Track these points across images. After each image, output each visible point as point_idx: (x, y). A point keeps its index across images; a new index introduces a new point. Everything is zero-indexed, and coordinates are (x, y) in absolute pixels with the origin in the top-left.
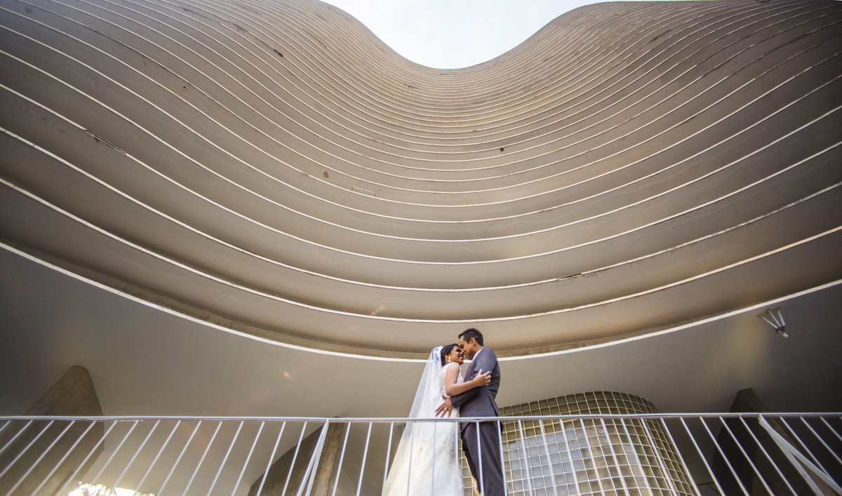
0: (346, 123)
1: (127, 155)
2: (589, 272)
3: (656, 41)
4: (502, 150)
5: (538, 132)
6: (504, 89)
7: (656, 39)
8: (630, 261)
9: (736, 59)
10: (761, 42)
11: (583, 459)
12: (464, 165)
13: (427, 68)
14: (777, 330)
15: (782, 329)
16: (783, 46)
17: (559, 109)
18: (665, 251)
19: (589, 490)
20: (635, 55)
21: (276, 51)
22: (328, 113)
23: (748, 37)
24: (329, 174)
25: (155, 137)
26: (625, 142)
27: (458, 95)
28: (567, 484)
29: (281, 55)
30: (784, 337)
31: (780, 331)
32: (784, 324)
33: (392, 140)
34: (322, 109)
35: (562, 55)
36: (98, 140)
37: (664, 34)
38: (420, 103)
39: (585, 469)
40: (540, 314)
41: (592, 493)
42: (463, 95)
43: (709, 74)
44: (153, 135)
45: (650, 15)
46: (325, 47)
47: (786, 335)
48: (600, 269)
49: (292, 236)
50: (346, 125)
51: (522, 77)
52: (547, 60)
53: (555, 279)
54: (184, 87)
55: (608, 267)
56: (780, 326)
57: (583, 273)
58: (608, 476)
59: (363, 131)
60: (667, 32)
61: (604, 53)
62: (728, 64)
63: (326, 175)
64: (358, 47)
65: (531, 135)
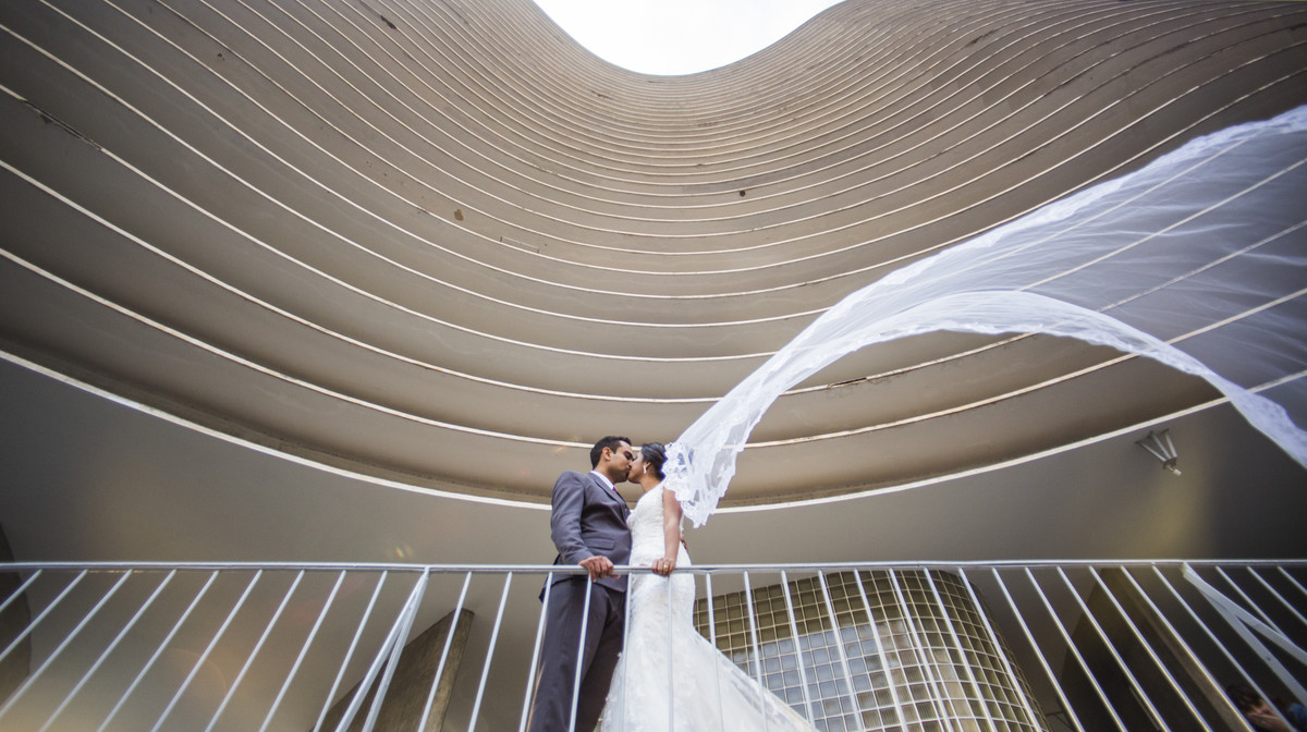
0: (495, 139)
1: (104, 150)
2: (879, 376)
3: (975, 45)
4: (742, 193)
5: (798, 170)
6: (747, 106)
7: (975, 41)
8: (942, 360)
9: (1091, 73)
10: (1126, 50)
11: (868, 673)
12: (682, 213)
13: (628, 72)
14: (1165, 464)
15: (1173, 462)
16: (1157, 57)
17: (831, 136)
18: (995, 345)
19: (878, 724)
20: (944, 63)
21: (383, 19)
22: (466, 121)
23: (1107, 43)
24: (463, 214)
25: (160, 127)
26: (932, 186)
27: (676, 113)
28: (842, 715)
29: (392, 26)
30: (1176, 475)
31: (1168, 466)
32: (1175, 455)
33: (569, 171)
34: (457, 115)
35: (836, 60)
36: (47, 121)
37: (986, 35)
38: (616, 120)
39: (872, 690)
40: (801, 440)
41: (883, 727)
42: (681, 113)
43: (1054, 93)
44: (156, 124)
45: (966, 9)
46: (466, 23)
47: (1177, 472)
48: (896, 372)
49: (396, 305)
50: (496, 142)
51: (774, 91)
52: (812, 67)
53: (825, 387)
54: (220, 55)
55: (907, 369)
56: (1169, 457)
57: (868, 378)
58: (908, 699)
59: (522, 154)
60: (991, 32)
61: (899, 60)
62: (1080, 80)
63: (458, 216)
64: (519, 30)
65: (788, 173)
